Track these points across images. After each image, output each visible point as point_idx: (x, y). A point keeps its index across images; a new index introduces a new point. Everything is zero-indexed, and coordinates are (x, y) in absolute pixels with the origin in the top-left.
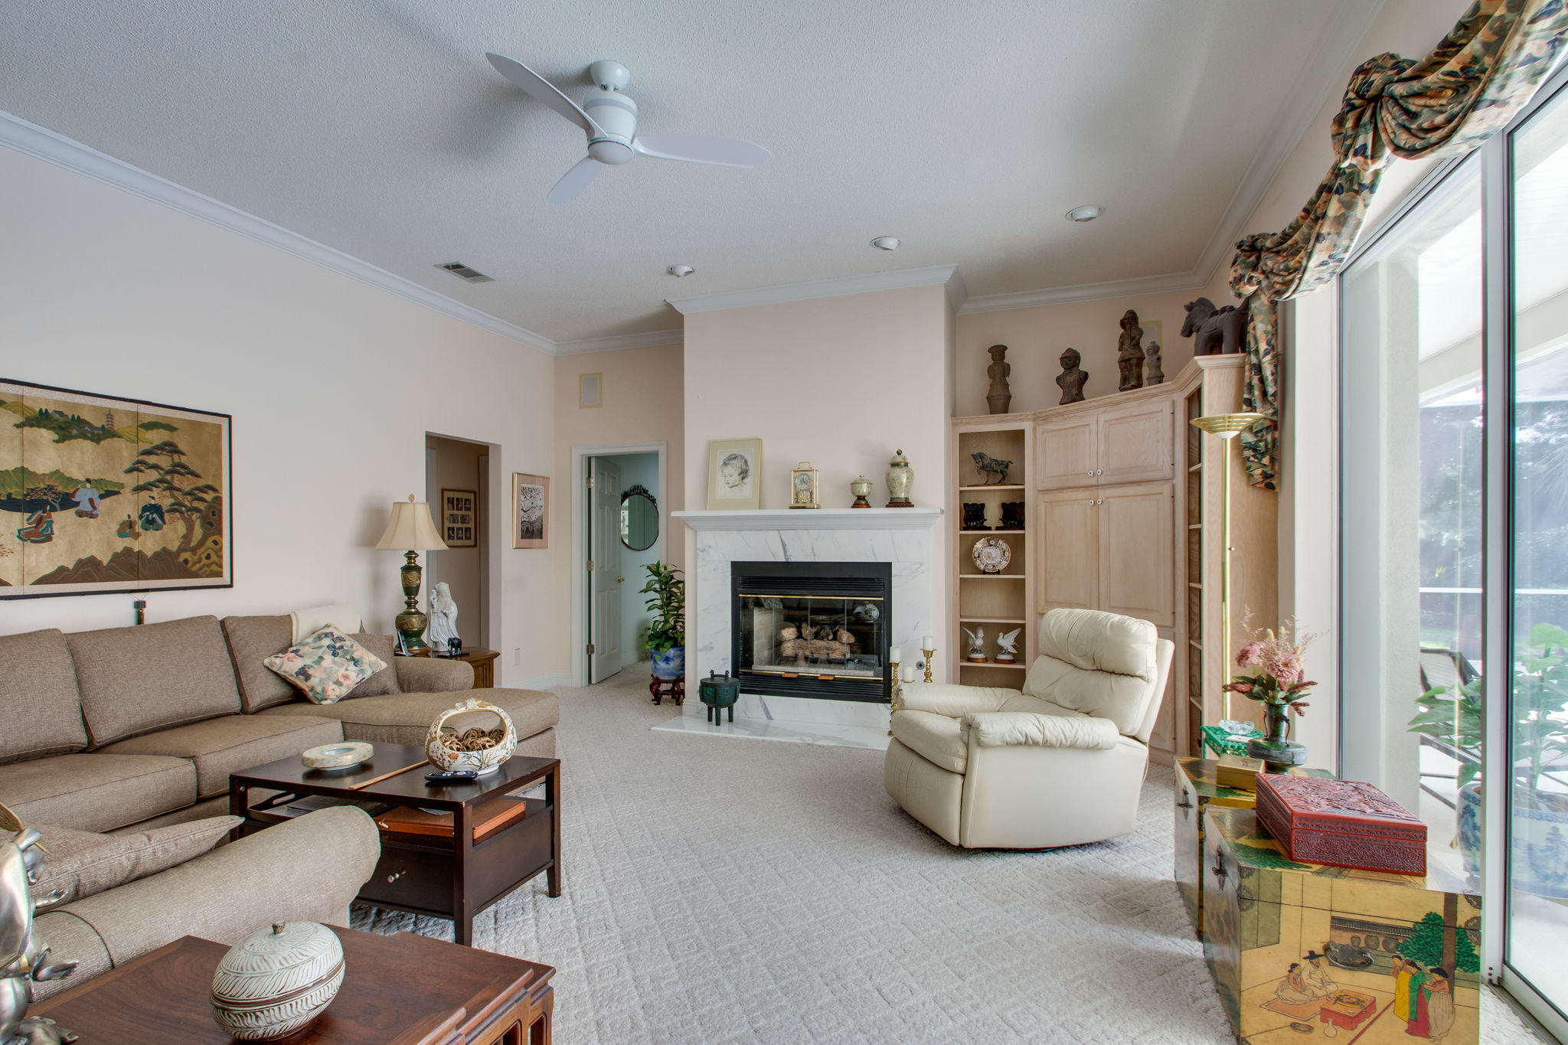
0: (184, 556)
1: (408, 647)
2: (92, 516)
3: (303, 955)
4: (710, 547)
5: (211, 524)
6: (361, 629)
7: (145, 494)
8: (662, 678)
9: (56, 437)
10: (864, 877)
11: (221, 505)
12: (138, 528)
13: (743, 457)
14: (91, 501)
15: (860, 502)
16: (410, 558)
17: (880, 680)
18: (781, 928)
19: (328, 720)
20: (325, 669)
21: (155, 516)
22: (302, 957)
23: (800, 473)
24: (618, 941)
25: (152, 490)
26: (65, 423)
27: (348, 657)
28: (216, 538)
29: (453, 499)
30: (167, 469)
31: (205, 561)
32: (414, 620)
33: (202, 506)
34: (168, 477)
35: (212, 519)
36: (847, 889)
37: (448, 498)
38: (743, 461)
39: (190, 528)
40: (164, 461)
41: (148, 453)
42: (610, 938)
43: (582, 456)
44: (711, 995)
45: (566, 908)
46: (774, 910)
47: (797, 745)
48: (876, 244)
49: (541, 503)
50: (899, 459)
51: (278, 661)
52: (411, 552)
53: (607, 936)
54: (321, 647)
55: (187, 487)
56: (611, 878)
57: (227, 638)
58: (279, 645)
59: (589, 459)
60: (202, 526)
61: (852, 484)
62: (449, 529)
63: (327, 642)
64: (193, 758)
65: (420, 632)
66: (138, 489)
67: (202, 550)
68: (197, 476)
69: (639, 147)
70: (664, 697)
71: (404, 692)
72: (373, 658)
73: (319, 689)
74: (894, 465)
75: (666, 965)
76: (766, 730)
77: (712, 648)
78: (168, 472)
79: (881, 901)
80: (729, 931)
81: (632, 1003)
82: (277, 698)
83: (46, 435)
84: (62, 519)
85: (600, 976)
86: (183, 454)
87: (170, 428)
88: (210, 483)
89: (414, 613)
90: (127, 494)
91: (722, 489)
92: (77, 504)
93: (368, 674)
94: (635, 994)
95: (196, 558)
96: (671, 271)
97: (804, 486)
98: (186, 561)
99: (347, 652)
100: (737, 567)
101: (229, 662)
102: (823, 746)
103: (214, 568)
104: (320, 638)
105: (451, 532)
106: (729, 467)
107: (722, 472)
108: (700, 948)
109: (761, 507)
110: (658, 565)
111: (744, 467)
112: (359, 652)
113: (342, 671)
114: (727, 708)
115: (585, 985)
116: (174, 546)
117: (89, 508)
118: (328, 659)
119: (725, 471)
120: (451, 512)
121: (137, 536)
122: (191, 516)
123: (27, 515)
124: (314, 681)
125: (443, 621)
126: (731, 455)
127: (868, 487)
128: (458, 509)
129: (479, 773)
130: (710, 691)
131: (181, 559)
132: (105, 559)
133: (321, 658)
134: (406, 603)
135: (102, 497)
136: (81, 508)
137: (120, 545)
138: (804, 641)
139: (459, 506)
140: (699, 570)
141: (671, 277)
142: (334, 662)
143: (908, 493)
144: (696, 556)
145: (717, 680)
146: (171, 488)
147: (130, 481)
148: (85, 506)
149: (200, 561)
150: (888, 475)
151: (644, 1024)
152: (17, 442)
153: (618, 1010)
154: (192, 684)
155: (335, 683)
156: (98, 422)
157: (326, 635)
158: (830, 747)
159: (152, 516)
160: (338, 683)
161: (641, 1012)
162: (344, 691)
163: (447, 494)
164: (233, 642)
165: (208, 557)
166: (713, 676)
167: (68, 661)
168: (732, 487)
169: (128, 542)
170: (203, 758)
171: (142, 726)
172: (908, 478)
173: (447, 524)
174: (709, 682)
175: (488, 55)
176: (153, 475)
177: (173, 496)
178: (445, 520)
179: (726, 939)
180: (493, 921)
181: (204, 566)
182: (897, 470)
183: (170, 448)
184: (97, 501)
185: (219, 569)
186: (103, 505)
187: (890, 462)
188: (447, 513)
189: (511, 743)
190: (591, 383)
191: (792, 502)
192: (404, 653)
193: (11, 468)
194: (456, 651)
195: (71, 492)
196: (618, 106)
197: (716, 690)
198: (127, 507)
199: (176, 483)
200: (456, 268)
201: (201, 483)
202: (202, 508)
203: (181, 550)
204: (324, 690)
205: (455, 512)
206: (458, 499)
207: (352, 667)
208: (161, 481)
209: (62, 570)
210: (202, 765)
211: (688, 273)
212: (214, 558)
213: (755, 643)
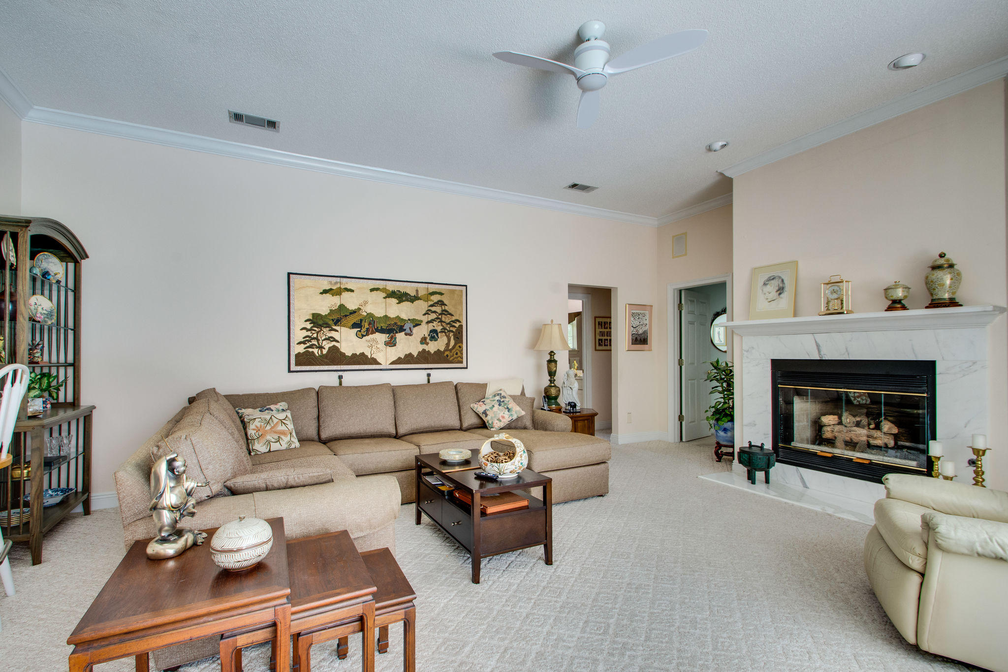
0: (447, 353)
1: (548, 405)
2: (410, 335)
3: (237, 534)
4: (753, 348)
5: (457, 338)
6: (522, 393)
7: (431, 324)
8: (722, 443)
9: (398, 301)
10: (788, 636)
11: (462, 328)
12: (428, 340)
13: (780, 277)
14: (410, 328)
15: (896, 305)
16: (551, 355)
17: (924, 471)
18: (677, 645)
19: (485, 438)
20: (495, 412)
21: (435, 334)
22: (236, 534)
23: (831, 285)
24: (558, 605)
25: (433, 323)
26: (400, 295)
27: (506, 407)
28: (460, 344)
29: (602, 322)
30: (439, 313)
31: (455, 356)
32: (552, 390)
33: (454, 329)
34: (440, 317)
35: (459, 336)
36: (762, 639)
37: (599, 322)
38: (780, 280)
39: (449, 340)
40: (438, 309)
41: (432, 306)
42: (555, 602)
43: (674, 289)
44: (584, 667)
45: (547, 573)
46: (681, 630)
47: (816, 513)
48: (896, 66)
49: (647, 322)
50: (942, 261)
51: (476, 406)
52: (552, 352)
53: (555, 599)
54: (494, 400)
55: (448, 321)
56: (588, 565)
57: (457, 393)
58: (478, 398)
59: (680, 291)
60: (454, 339)
61: (886, 290)
62: (599, 340)
63: (498, 398)
64: (419, 446)
65: (556, 398)
66: (428, 322)
67: (454, 350)
68: (452, 315)
69: (609, 70)
70: (724, 457)
71: (535, 429)
72: (518, 408)
73: (490, 422)
74: (936, 268)
75: (574, 633)
76: (800, 497)
77: (755, 425)
78: (440, 314)
79: (789, 662)
80: (634, 630)
81: (534, 647)
82: (475, 425)
83: (395, 301)
84: (400, 336)
85: (531, 622)
86: (446, 305)
87: (441, 294)
88: (458, 318)
89: (553, 386)
90: (424, 324)
91: (761, 304)
92: (405, 330)
93: (515, 417)
94: (540, 643)
95: (451, 354)
96: (710, 149)
97: (835, 296)
98: (447, 356)
99: (505, 404)
100: (777, 365)
101: (457, 404)
102: (843, 519)
103: (459, 359)
104: (495, 396)
105: (600, 342)
106: (768, 286)
107: (762, 290)
108: (605, 632)
109: (795, 315)
110: (717, 362)
111: (781, 285)
112: (512, 405)
113: (502, 414)
114: (764, 472)
115: (518, 623)
116: (442, 349)
117: (409, 332)
118: (497, 406)
119: (764, 290)
120: (601, 330)
121: (427, 344)
122: (449, 334)
123: (388, 335)
124: (489, 418)
125: (570, 391)
126: (770, 277)
127: (903, 291)
128: (604, 328)
129: (500, 476)
130: (745, 457)
131: (445, 355)
132: (415, 354)
133: (493, 406)
134: (549, 380)
135: (414, 327)
136: (406, 331)
137: (421, 348)
138: (844, 427)
139: (606, 326)
140: (744, 365)
141: (710, 154)
142: (499, 409)
143: (954, 293)
144: (742, 355)
145: (754, 450)
146: (441, 321)
147: (425, 319)
148: (408, 331)
149: (453, 355)
150: (927, 278)
151: (529, 664)
152: (384, 304)
153: (523, 647)
154: (438, 413)
155: (497, 420)
156: (413, 293)
157: (498, 395)
158: (849, 521)
159: (434, 335)
160: (499, 420)
161: (533, 655)
162: (502, 425)
163: (598, 320)
164: (459, 395)
165: (457, 354)
166: (751, 446)
167: (391, 398)
168: (770, 302)
169: (425, 347)
170: (422, 447)
171: (417, 429)
172: (952, 279)
173: (598, 337)
174: (747, 450)
175: (494, 54)
176: (434, 316)
177: (442, 325)
178: (597, 335)
179: (627, 634)
180: (507, 566)
181: (455, 358)
182: (939, 274)
183: (441, 303)
184: (412, 328)
185: (461, 360)
186: (415, 330)
187: (930, 265)
188: (598, 330)
189: (519, 462)
190: (680, 240)
191: (823, 309)
192: (545, 408)
193: (382, 316)
194: (573, 410)
195: (403, 325)
196: (592, 50)
197: (750, 456)
198: (423, 331)
199: (443, 319)
200: (574, 186)
201: (454, 318)
202: (454, 330)
203: (445, 350)
204: (492, 423)
205: (603, 330)
206: (604, 322)
207: (506, 412)
208: (437, 318)
209: (400, 358)
210: (422, 451)
211: (724, 146)
212: (459, 354)
213: (796, 424)
